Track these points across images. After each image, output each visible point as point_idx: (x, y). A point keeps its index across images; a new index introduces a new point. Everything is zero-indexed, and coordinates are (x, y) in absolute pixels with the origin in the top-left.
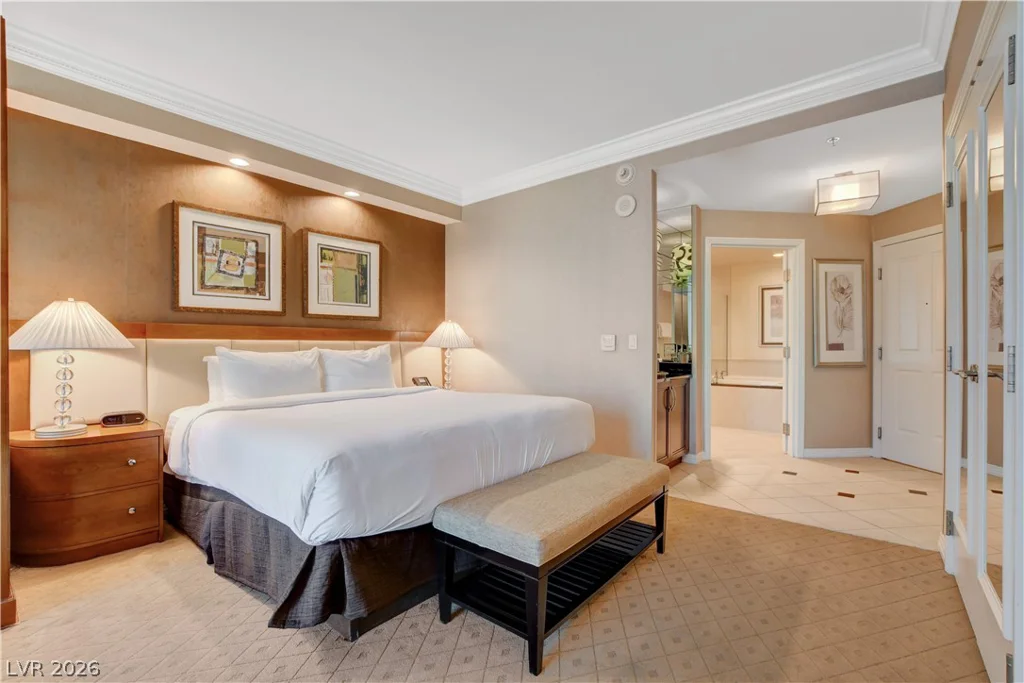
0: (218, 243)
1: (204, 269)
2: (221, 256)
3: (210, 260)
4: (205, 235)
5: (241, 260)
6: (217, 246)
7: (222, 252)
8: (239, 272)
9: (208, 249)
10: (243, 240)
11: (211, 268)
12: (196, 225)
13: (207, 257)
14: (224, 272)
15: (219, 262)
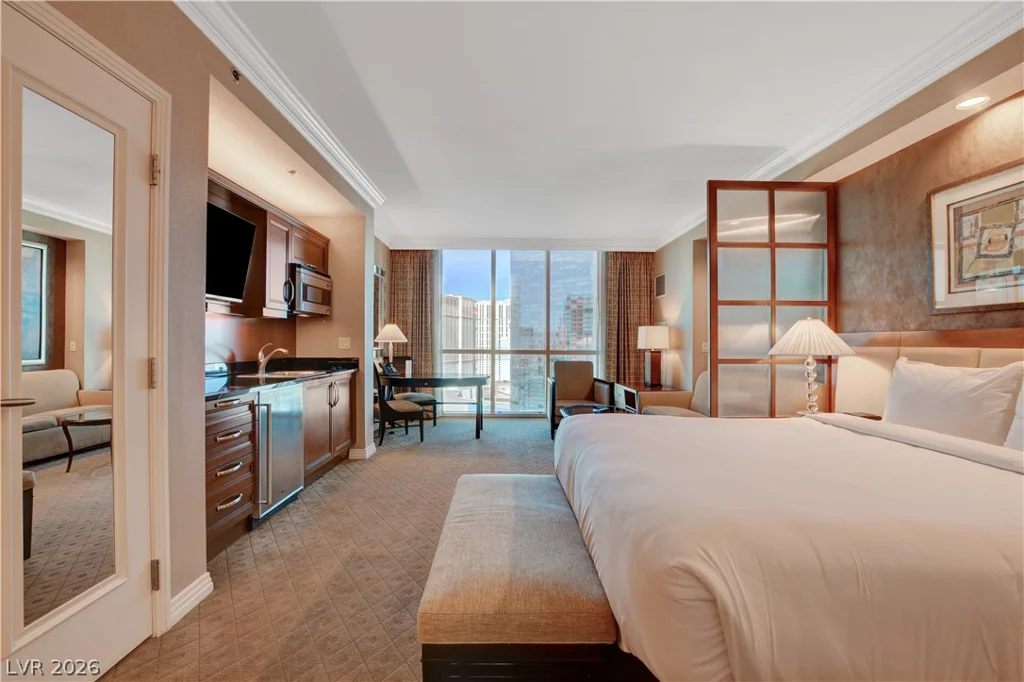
0: (977, 220)
1: (961, 258)
2: (981, 236)
3: (969, 246)
4: (962, 216)
5: (1009, 231)
6: (976, 224)
7: (983, 229)
8: (1005, 251)
9: (966, 232)
10: (1011, 200)
11: (969, 255)
12: (952, 208)
13: (965, 243)
14: (986, 256)
15: (980, 244)
